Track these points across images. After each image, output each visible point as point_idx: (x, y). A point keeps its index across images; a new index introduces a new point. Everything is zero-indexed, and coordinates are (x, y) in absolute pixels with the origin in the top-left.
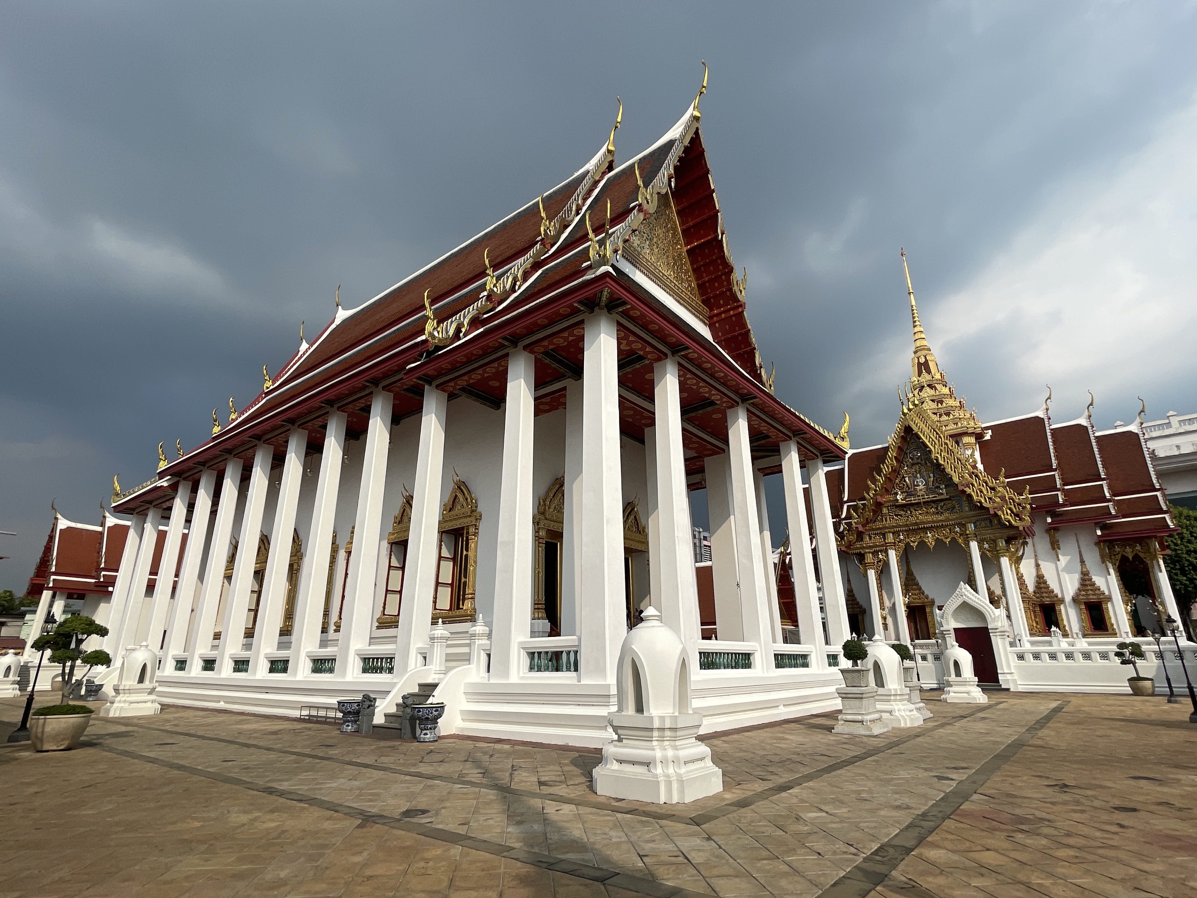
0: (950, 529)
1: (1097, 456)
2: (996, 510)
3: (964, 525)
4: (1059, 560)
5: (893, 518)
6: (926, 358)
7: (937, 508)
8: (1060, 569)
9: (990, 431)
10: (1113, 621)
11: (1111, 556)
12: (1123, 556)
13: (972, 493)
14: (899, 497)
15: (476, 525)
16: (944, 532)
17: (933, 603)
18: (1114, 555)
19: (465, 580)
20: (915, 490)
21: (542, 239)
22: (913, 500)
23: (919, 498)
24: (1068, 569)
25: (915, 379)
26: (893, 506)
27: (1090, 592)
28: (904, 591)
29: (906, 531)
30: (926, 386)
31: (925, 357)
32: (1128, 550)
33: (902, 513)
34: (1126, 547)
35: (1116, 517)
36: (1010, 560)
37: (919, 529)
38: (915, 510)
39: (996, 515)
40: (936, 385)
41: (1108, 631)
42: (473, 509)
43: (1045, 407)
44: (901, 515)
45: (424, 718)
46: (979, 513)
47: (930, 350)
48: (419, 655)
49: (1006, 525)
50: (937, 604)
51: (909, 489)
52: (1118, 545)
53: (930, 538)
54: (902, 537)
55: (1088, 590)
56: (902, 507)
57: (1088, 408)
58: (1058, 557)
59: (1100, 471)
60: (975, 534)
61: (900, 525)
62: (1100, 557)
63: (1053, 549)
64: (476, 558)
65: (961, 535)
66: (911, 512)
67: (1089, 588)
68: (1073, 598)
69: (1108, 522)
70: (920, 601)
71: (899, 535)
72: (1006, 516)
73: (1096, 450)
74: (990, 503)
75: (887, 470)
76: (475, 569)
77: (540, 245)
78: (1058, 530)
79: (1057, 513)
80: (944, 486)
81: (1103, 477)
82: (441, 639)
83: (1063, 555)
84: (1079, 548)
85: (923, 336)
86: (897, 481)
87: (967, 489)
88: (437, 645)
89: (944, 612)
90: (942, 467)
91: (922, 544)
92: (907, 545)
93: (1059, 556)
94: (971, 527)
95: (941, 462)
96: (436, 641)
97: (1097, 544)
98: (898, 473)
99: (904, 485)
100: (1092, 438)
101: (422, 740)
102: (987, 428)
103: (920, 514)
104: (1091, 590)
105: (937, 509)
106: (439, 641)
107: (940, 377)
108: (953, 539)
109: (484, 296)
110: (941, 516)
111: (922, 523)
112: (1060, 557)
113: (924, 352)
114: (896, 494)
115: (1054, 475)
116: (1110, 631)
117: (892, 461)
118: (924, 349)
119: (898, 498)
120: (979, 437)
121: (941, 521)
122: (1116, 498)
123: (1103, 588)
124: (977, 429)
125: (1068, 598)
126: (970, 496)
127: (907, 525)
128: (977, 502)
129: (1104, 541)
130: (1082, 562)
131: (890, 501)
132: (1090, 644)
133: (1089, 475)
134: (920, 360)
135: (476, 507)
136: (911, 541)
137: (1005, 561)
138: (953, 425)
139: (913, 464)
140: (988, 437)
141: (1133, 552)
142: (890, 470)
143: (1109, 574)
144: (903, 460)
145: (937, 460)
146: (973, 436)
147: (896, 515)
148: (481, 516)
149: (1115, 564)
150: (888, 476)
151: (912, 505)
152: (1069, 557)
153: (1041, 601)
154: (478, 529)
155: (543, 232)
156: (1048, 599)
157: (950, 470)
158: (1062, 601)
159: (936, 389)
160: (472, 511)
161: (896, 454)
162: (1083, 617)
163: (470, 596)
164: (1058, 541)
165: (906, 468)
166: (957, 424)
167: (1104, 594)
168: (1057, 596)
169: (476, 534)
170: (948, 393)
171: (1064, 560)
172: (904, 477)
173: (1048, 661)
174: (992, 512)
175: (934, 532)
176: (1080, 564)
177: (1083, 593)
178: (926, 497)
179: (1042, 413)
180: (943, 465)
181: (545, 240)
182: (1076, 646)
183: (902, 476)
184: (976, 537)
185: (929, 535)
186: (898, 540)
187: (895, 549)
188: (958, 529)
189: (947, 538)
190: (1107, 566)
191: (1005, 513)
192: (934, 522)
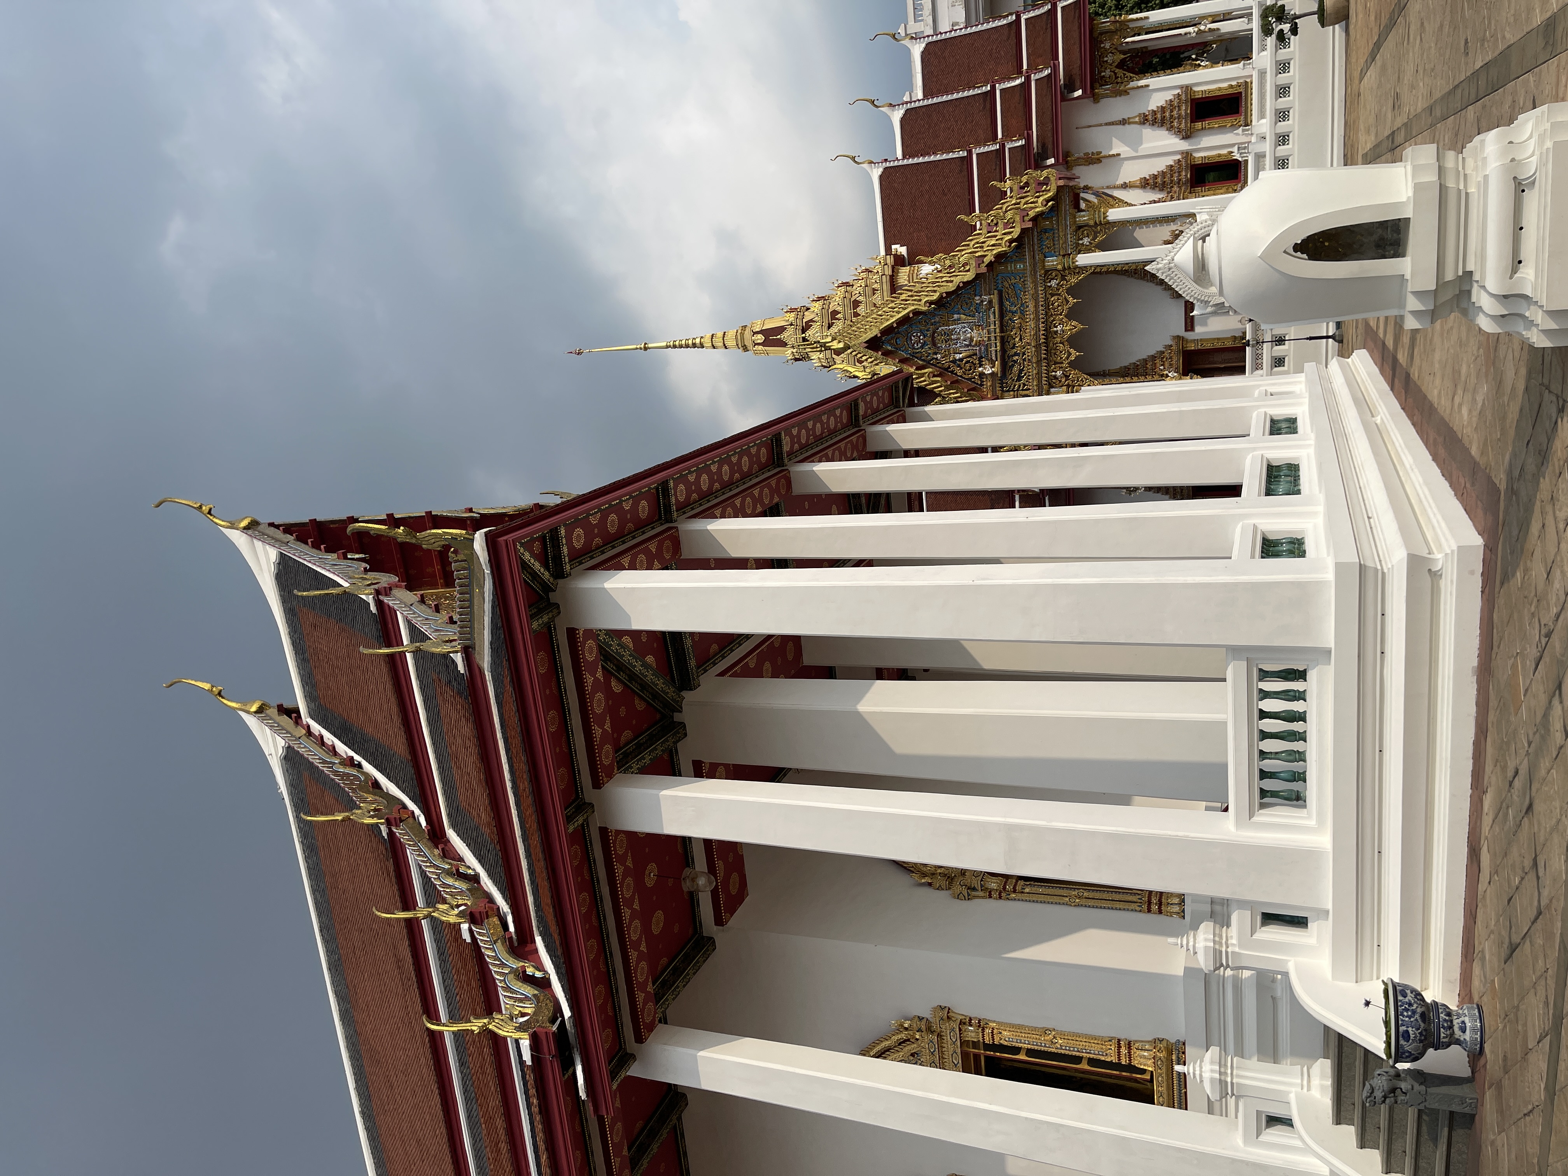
0: (1052, 295)
1: (955, 96)
2: (1027, 218)
3: (1047, 271)
4: (1119, 155)
5: (1024, 385)
6: (757, 333)
7: (1013, 313)
8: (1134, 154)
9: (894, 247)
10: (1225, 85)
11: (1117, 83)
12: (1117, 67)
13: (995, 252)
14: (988, 371)
15: (962, 1023)
16: (1056, 304)
17: (1178, 338)
18: (1117, 78)
19: (1085, 1062)
20: (979, 344)
21: (389, 823)
22: (996, 348)
23: (993, 338)
24: (1135, 143)
25: (789, 352)
26: (1002, 383)
27: (1175, 113)
28: (1156, 377)
29: (1048, 366)
30: (804, 335)
31: (755, 333)
32: (1109, 58)
33: (1016, 369)
34: (1104, 62)
35: (1055, 69)
36: (1113, 207)
37: (1047, 344)
38: (1013, 348)
39: (1034, 219)
40: (804, 320)
41: (1241, 92)
42: (923, 1027)
43: (865, 166)
44: (1021, 371)
45: (1422, 1025)
46: (1029, 249)
47: (745, 326)
48: (1264, 1137)
49: (1053, 204)
50: (1181, 332)
51: (976, 354)
52: (1100, 73)
53: (1065, 328)
54: (1059, 373)
55: (1171, 116)
56: (1006, 367)
57: (877, 107)
58: (1113, 155)
59: (979, 92)
60: (1064, 256)
61: (1038, 373)
62: (1118, 98)
63: (1099, 161)
64: (1035, 1029)
65: (1063, 278)
66: (1016, 354)
67: (1167, 114)
68: (1183, 138)
69: (1062, 82)
70: (1175, 359)
71: (1055, 377)
72: (1039, 204)
73: (945, 98)
74: (1014, 227)
75: (938, 384)
76: (1062, 1034)
77: (397, 826)
78: (1068, 152)
79: (1040, 151)
80: (978, 298)
81: (989, 88)
82: (1226, 1065)
83: (1111, 149)
84: (1101, 125)
85: (720, 334)
86: (960, 373)
87: (987, 260)
88: (1238, 1076)
89: (1198, 300)
90: (944, 295)
91: (1074, 341)
92: (1073, 365)
93: (1111, 153)
94: (1052, 262)
95: (935, 296)
96: (1229, 1080)
97: (1096, 98)
98: (947, 369)
99: (967, 362)
100: (926, 102)
101: (1478, 1036)
102: (888, 251)
103: (1021, 339)
104: (1172, 111)
105: (1016, 312)
106: (1229, 1071)
107: (793, 315)
108: (1070, 291)
109: (471, 931)
110: (1027, 307)
111: (1037, 338)
112: (1113, 152)
113: (747, 333)
114: (982, 375)
115: (977, 154)
116: (1242, 90)
117: (923, 375)
118: (742, 334)
119: (990, 372)
120: (900, 261)
121: (1036, 306)
122: (1025, 67)
123: (1169, 95)
124: (888, 261)
125: (1184, 145)
126: (999, 256)
127: (1039, 362)
128: (1009, 246)
129: (1092, 88)
130: (1123, 122)
131: (993, 386)
132: (1262, 116)
133: (984, 108)
134: (759, 341)
135: (921, 1019)
136: (1067, 358)
137: (1115, 214)
138: (876, 296)
139: (934, 344)
140: (903, 250)
141: (1113, 53)
142: (939, 379)
143: (1147, 86)
144: (923, 360)
145: (931, 303)
146: (899, 269)
147: (1019, 379)
148: (942, 1008)
149: (1131, 77)
150: (949, 383)
151: (1004, 350)
152: (1114, 139)
153: (1185, 184)
154: (970, 1019)
155: (375, 821)
156: (1183, 173)
157: (950, 284)
158: (1187, 154)
159: (812, 321)
160: (930, 1030)
161: (912, 367)
162: (1216, 126)
163: (1124, 1051)
164: (1087, 154)
165: (939, 356)
166: (874, 290)
167: (1178, 94)
168: (1179, 161)
169: (981, 1025)
170: (821, 302)
171: (1118, 148)
172: (954, 361)
173: (1290, 146)
174: (1029, 225)
175: (1054, 320)
176: (1127, 125)
177: (1175, 124)
178: (992, 327)
179: (875, 170)
180: (941, 294)
181: (391, 817)
182: (1265, 133)
183: (952, 365)
184: (1069, 255)
185: (1059, 328)
186: (1063, 380)
187: (1079, 385)
188: (1053, 283)
189: (1067, 302)
190: (1133, 88)
191: (1033, 205)
192: (1037, 319)
